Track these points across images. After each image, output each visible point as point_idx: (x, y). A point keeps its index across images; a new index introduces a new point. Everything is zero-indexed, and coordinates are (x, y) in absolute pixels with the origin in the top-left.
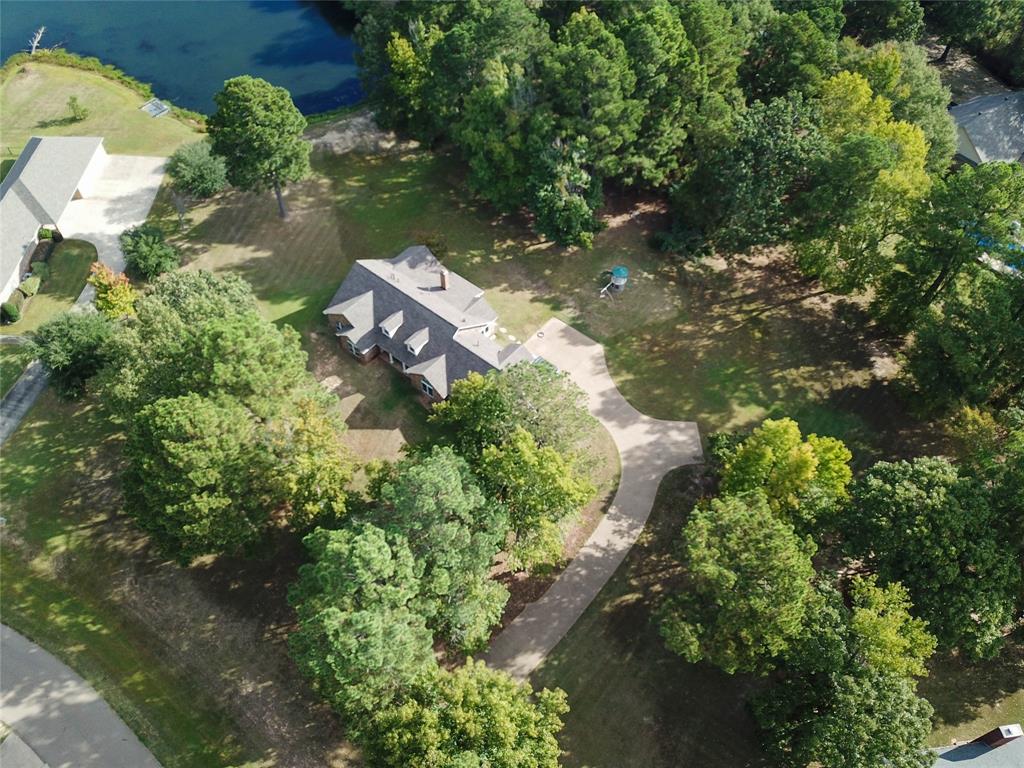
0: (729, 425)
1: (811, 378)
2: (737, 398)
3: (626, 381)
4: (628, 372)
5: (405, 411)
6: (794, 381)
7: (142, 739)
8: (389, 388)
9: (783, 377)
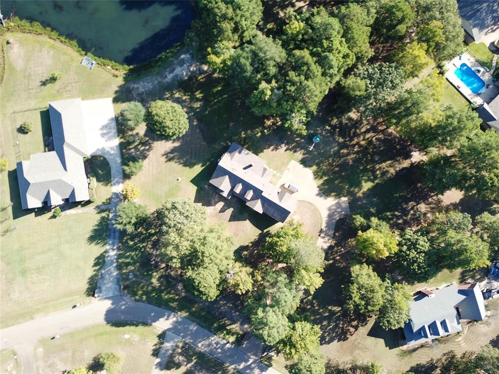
0: (361, 192)
1: (390, 166)
2: (364, 180)
3: (325, 180)
4: (325, 176)
5: (247, 214)
6: (384, 168)
7: (202, 327)
8: (240, 206)
9: (380, 168)
